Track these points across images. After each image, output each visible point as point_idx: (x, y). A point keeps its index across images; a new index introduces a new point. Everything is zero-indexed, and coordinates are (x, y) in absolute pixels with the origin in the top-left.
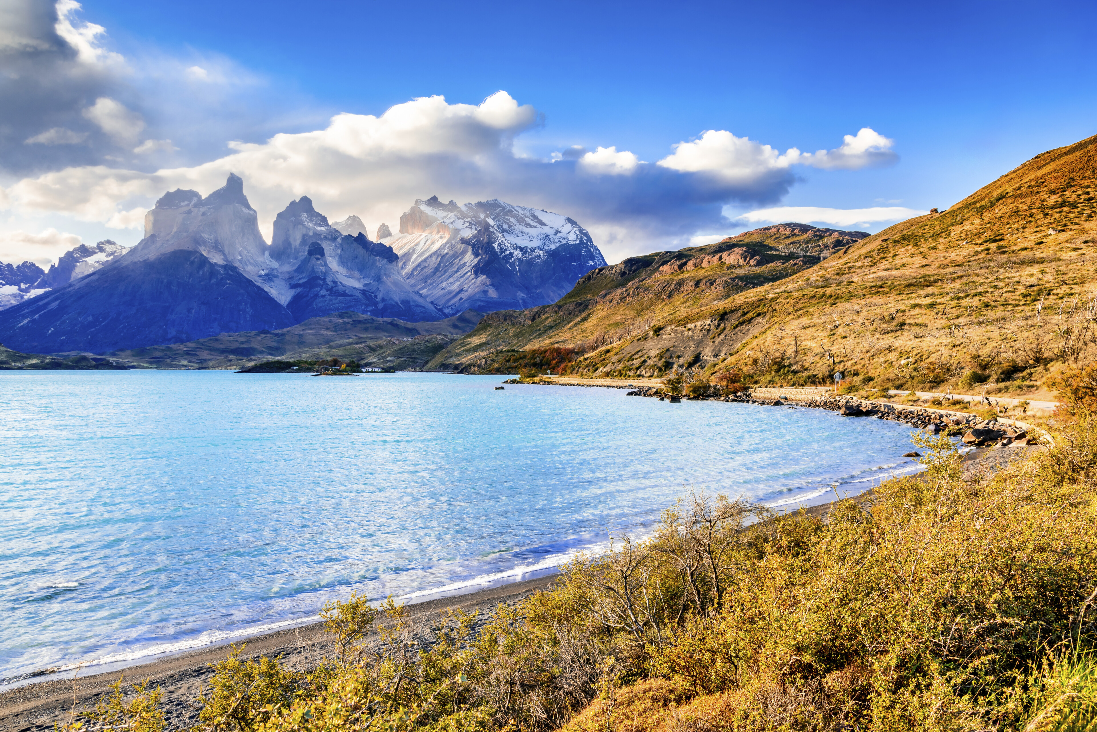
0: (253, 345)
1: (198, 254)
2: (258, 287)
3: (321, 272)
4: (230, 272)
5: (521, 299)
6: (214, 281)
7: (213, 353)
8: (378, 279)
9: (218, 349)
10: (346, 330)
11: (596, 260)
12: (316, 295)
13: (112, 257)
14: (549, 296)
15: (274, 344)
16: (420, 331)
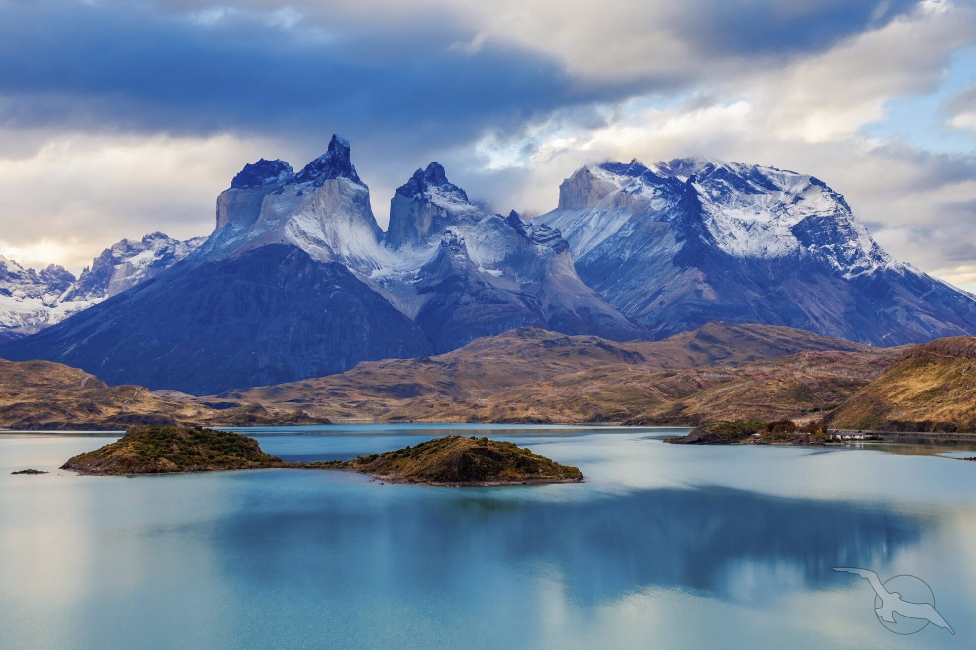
0: (419, 380)
1: (296, 250)
2: (375, 293)
3: (461, 269)
4: (339, 274)
5: (754, 301)
6: (317, 286)
7: (365, 392)
8: (541, 277)
9: (372, 387)
10: (538, 356)
11: (859, 239)
12: (456, 303)
13: (162, 256)
14: (795, 296)
15: (445, 379)
16: (644, 355)
